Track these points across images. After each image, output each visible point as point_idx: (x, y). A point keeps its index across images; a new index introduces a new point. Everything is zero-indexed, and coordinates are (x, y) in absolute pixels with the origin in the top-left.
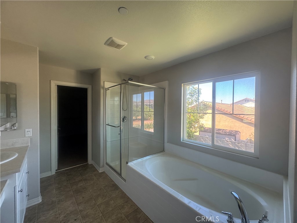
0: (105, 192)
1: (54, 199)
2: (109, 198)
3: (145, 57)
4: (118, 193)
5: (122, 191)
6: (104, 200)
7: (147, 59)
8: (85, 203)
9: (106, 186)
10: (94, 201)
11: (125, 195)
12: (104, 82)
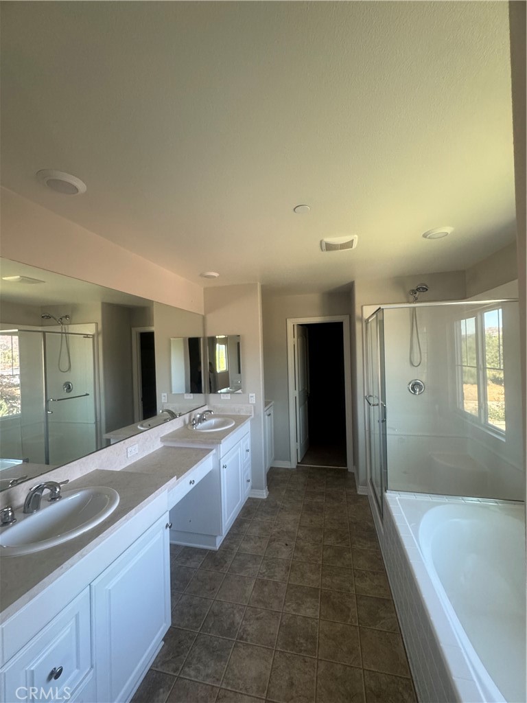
0: (348, 533)
1: (278, 503)
2: (348, 546)
3: (425, 236)
4: (370, 547)
5: (378, 548)
6: (337, 543)
7: (429, 238)
8: (309, 530)
9: (355, 523)
10: (322, 536)
11: (381, 559)
12: (362, 307)
